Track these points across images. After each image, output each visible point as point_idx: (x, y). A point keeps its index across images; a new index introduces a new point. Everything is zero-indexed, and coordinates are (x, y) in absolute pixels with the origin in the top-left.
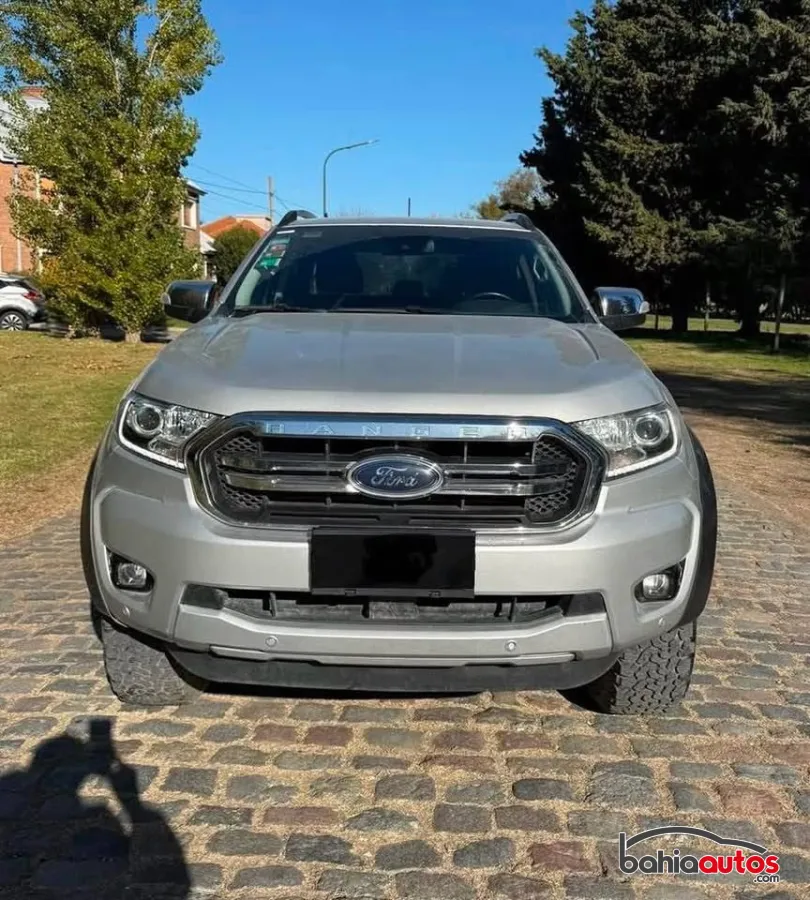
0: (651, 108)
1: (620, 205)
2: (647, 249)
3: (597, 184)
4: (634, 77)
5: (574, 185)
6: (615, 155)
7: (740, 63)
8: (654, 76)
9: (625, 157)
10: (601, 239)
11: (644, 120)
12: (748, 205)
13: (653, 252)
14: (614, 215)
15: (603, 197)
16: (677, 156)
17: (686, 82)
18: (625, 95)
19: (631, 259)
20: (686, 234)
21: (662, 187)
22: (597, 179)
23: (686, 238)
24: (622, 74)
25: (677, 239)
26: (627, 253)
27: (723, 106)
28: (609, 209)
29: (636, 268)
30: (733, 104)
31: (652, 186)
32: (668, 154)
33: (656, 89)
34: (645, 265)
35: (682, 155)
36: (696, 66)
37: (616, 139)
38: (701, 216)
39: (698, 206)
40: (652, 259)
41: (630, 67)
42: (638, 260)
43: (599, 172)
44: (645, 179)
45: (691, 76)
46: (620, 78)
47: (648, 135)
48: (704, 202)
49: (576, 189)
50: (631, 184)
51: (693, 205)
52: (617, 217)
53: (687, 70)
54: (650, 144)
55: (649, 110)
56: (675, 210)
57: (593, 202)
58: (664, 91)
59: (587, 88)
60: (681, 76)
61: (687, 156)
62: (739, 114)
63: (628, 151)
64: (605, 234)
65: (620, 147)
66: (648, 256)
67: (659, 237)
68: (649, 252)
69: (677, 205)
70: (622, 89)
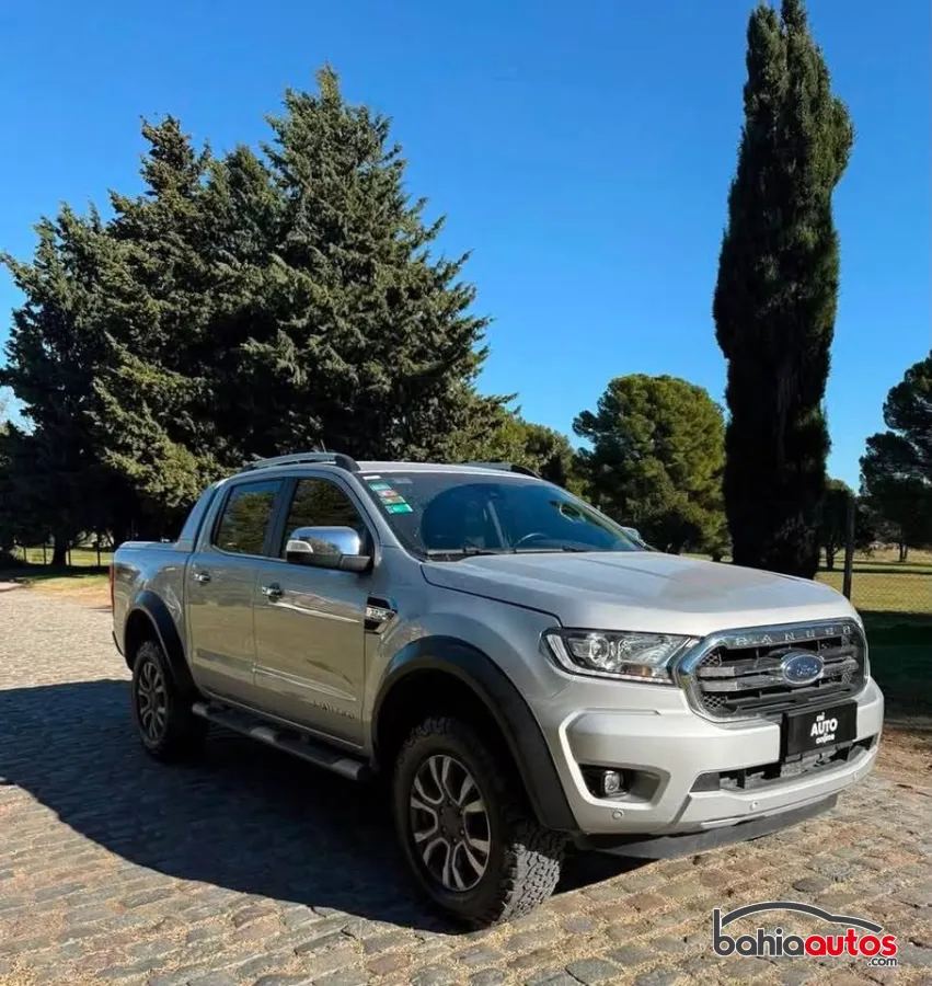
0: (164, 337)
1: (140, 436)
2: (179, 485)
3: (114, 412)
4: (145, 302)
5: (87, 412)
6: (129, 382)
7: (255, 304)
8: (168, 305)
9: (144, 386)
10: (129, 472)
11: (157, 348)
12: (278, 446)
13: (185, 487)
14: (135, 446)
15: (121, 427)
16: (200, 390)
17: (199, 314)
18: (134, 320)
19: (163, 495)
20: (215, 470)
21: (187, 421)
22: (113, 407)
23: (216, 474)
24: (128, 298)
25: (206, 474)
26: (159, 488)
27: (246, 345)
28: (129, 440)
29: (169, 504)
30: (258, 344)
31: (176, 419)
32: (192, 387)
33: (169, 318)
34: (178, 500)
35: (205, 391)
36: (208, 300)
37: (130, 366)
38: (228, 453)
39: (223, 443)
40: (186, 495)
41: (139, 292)
42: (170, 496)
43: (115, 400)
44: (167, 410)
45: (206, 309)
46: (126, 301)
47: (163, 365)
48: (230, 437)
49: (89, 415)
50: (154, 415)
51: (219, 441)
52: (138, 449)
53: (201, 302)
54: (171, 375)
55: (163, 339)
56: (200, 446)
57: (110, 431)
58: (178, 321)
59: (69, 305)
60: (194, 308)
61: (210, 391)
62: (263, 356)
63: (147, 379)
64: (133, 467)
65: (137, 375)
66: (180, 492)
67: (189, 472)
68: (181, 487)
69: (202, 440)
70: (132, 314)
